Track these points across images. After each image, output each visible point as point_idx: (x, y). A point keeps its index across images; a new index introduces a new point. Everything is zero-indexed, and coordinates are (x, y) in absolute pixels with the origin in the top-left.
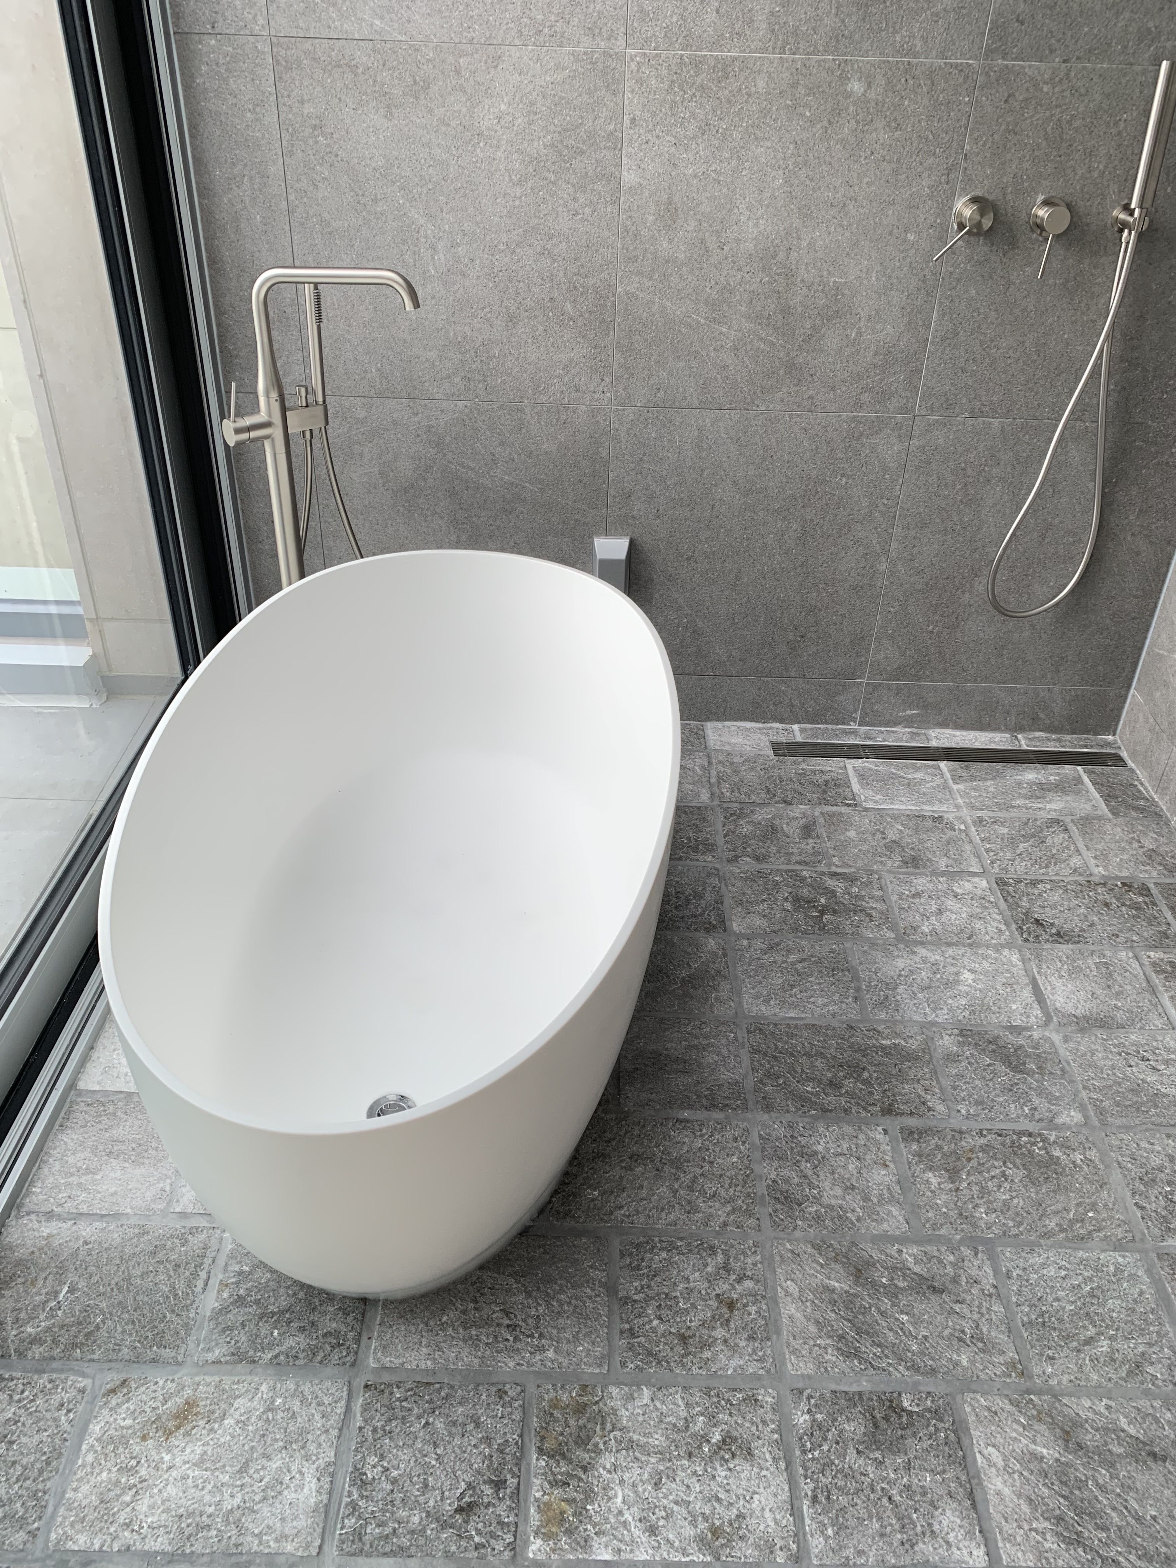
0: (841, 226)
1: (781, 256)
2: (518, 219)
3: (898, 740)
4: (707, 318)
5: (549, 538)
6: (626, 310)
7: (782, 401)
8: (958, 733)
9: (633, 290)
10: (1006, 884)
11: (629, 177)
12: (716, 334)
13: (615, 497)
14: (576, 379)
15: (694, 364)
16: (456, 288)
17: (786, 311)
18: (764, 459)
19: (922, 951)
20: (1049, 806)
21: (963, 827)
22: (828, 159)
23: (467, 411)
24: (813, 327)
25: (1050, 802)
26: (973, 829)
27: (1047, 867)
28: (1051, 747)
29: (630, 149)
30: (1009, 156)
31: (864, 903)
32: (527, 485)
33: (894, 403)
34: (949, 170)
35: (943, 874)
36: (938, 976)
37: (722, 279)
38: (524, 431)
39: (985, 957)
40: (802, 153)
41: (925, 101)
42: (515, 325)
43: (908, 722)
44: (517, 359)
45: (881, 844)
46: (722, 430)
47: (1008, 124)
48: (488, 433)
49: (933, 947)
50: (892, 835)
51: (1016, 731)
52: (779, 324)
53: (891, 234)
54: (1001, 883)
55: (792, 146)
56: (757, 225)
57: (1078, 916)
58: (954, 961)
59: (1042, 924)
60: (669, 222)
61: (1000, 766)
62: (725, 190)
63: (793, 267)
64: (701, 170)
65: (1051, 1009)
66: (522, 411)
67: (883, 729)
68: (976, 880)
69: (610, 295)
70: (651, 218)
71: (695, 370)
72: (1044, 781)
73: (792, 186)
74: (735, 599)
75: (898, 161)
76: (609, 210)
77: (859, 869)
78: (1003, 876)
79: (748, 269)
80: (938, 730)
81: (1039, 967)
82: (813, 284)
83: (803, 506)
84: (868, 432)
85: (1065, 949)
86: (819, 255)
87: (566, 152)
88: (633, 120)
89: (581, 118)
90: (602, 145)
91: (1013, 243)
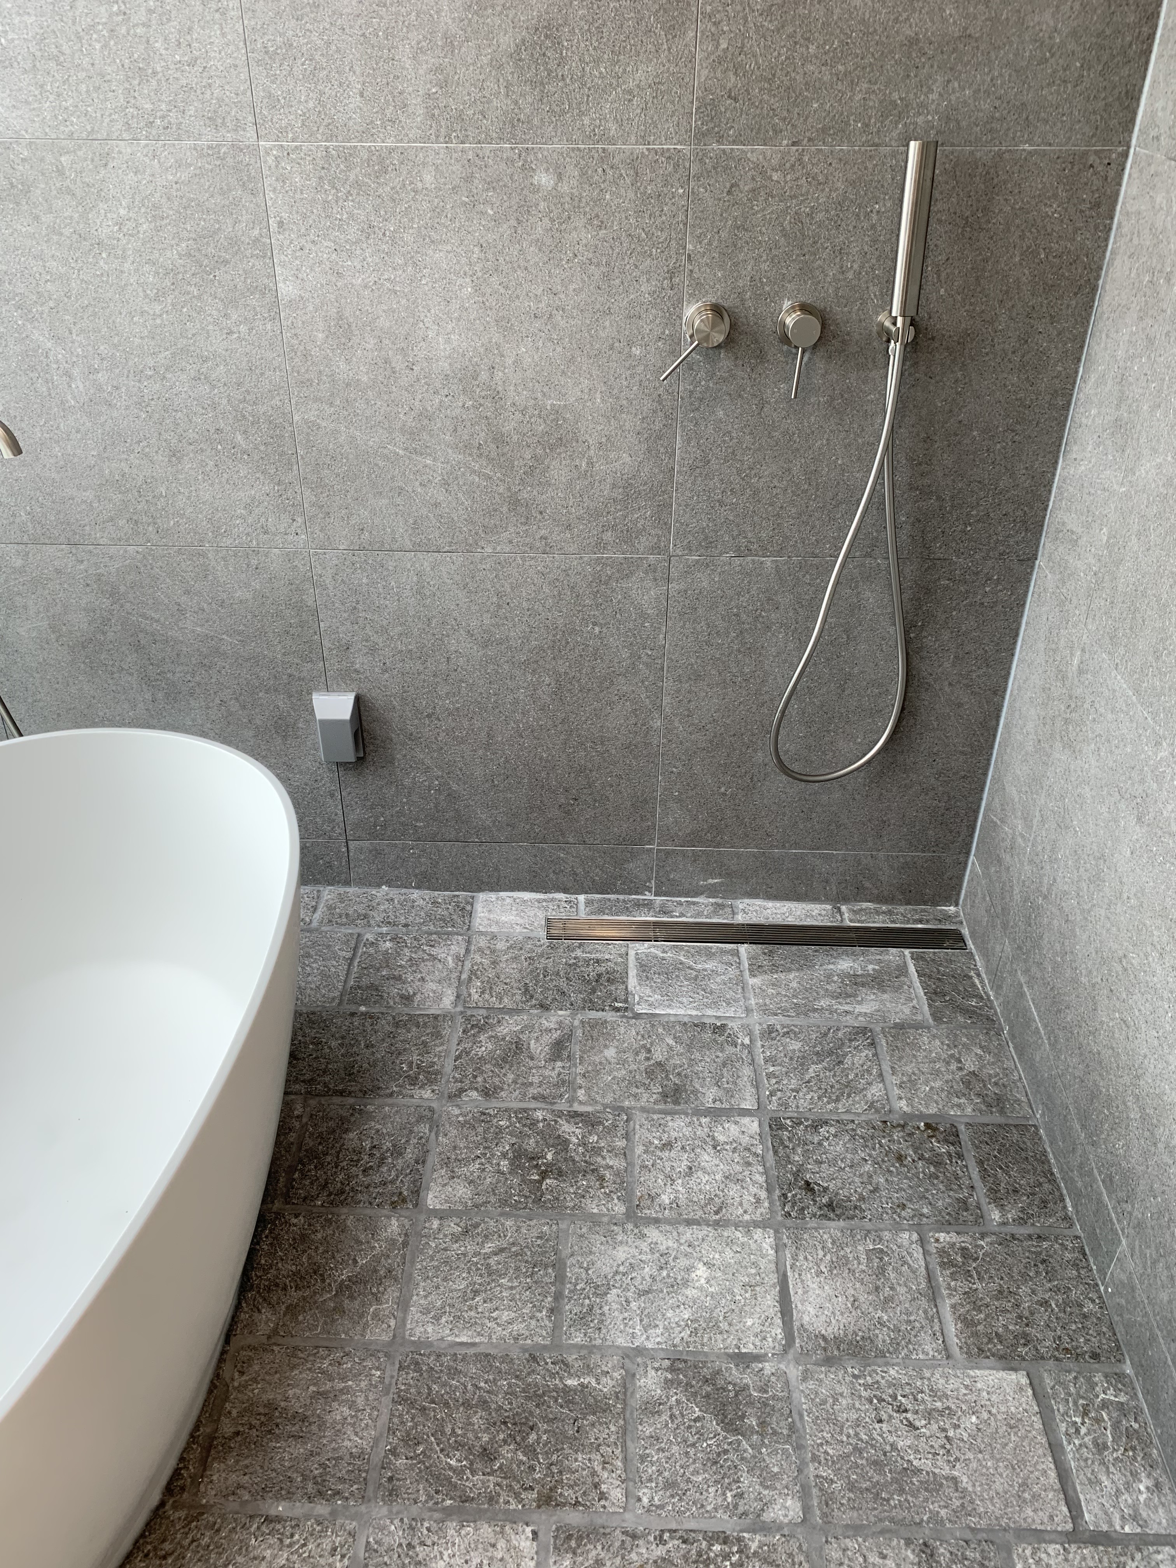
0: (551, 340)
1: (484, 376)
2: (162, 340)
3: (699, 914)
4: (406, 449)
5: (261, 694)
6: (308, 441)
7: (511, 542)
8: (770, 904)
9: (313, 419)
10: (782, 1127)
11: (287, 289)
12: (420, 466)
13: (330, 649)
14: (263, 520)
15: (398, 500)
16: (102, 419)
17: (500, 439)
18: (499, 606)
19: (653, 1234)
20: (859, 1009)
21: (747, 1041)
22: (522, 263)
23: (139, 557)
24: (534, 457)
25: (860, 1003)
26: (759, 1043)
27: (837, 1100)
28: (878, 922)
29: (283, 257)
30: (741, 256)
31: (599, 1159)
32: (224, 637)
33: (644, 542)
34: (671, 274)
35: (708, 1112)
36: (665, 1273)
37: (417, 403)
38: (210, 578)
39: (730, 1242)
40: (490, 256)
41: (631, 195)
42: (179, 460)
43: (712, 891)
44: (189, 498)
45: (642, 1068)
46: (444, 574)
47: (736, 218)
48: (168, 580)
49: (668, 1228)
50: (658, 1055)
51: (839, 902)
52: (493, 455)
53: (612, 348)
54: (776, 1125)
55: (476, 249)
56: (448, 341)
57: (861, 1175)
58: (689, 1250)
59: (812, 1190)
60: (343, 340)
61: (810, 950)
62: (404, 301)
63: (500, 388)
64: (372, 279)
65: (796, 1325)
66: (203, 555)
67: (683, 899)
68: (746, 1120)
69: (286, 425)
70: (320, 336)
71: (401, 507)
72: (860, 972)
73: (484, 295)
74: (492, 760)
75: (608, 264)
76: (269, 327)
77: (605, 1106)
78: (781, 1114)
79: (446, 392)
80: (747, 901)
81: (795, 1258)
82: (526, 408)
83: (554, 658)
84: (617, 575)
85: (834, 1228)
86: (529, 374)
87: (206, 262)
88: (281, 224)
89: (218, 222)
90: (248, 253)
91: (761, 356)
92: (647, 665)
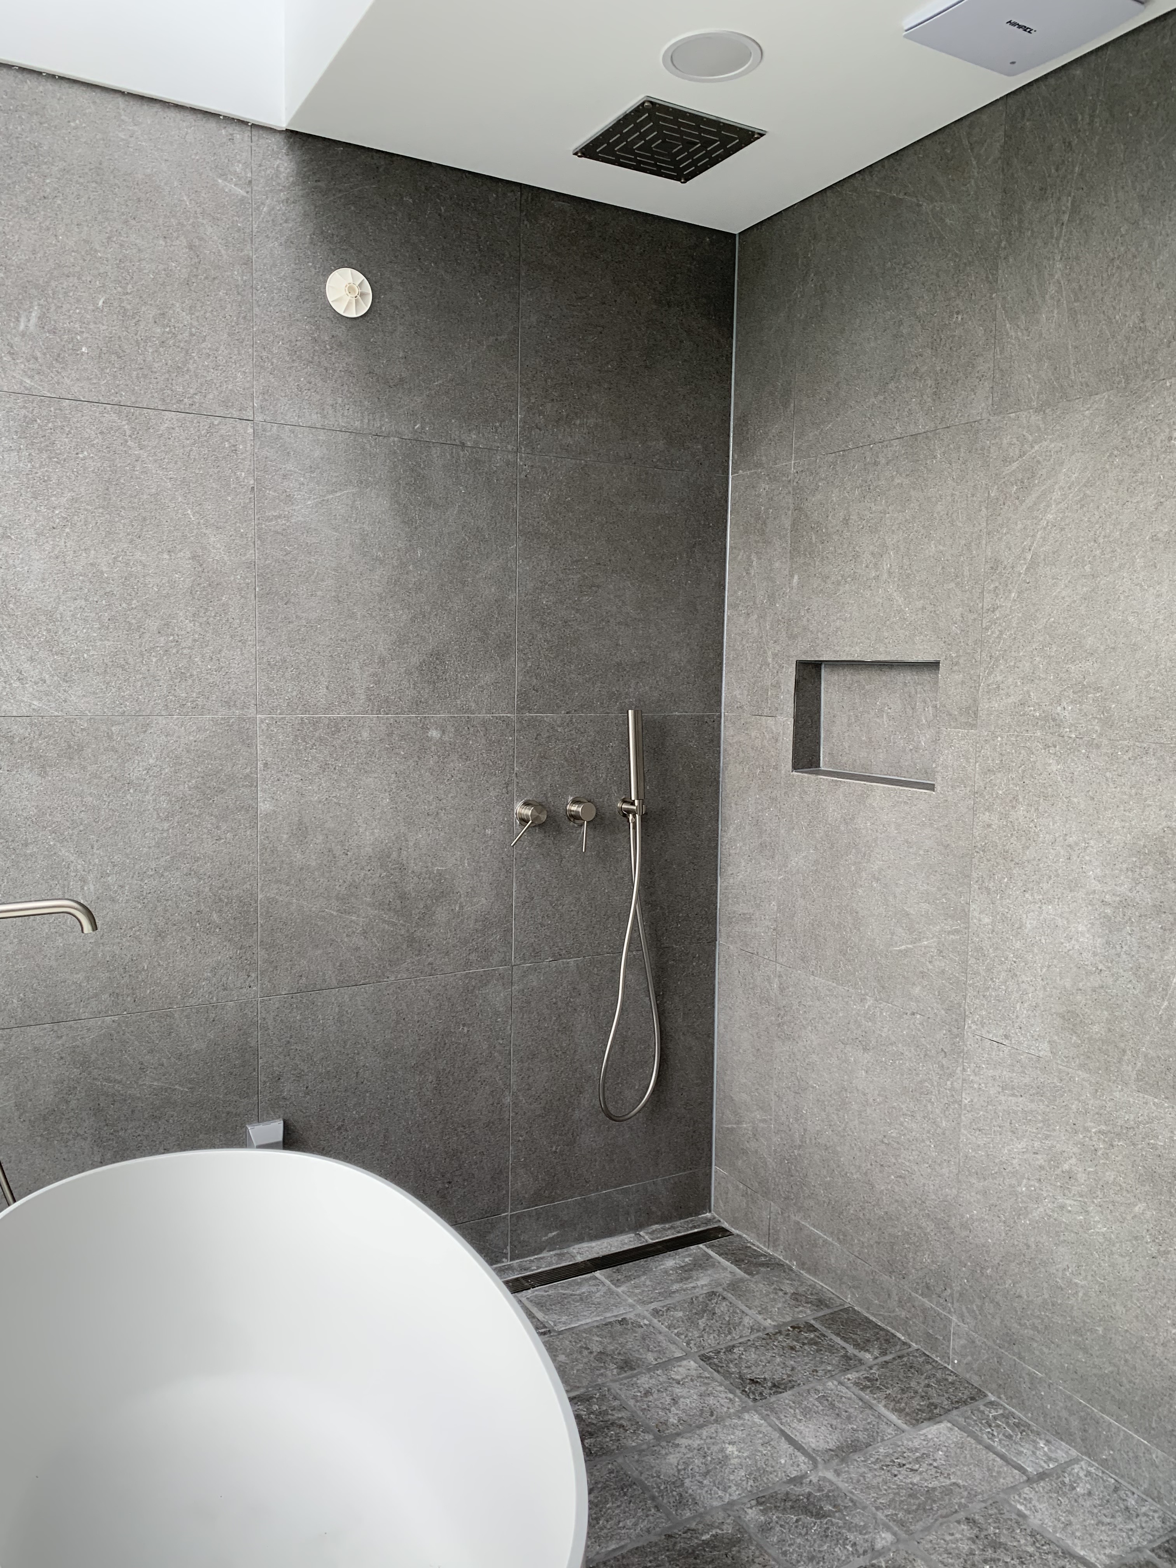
0: (437, 828)
1: (394, 855)
2: (165, 848)
3: (550, 1265)
4: (338, 911)
5: (201, 1136)
6: (268, 912)
7: (408, 970)
8: (593, 1244)
9: (273, 896)
10: (710, 1358)
11: (264, 807)
12: (347, 922)
13: (265, 1082)
14: (224, 979)
15: (330, 950)
16: (105, 912)
17: (403, 897)
18: (398, 1022)
19: (683, 1441)
20: (700, 1283)
21: (647, 1322)
22: (421, 783)
23: (114, 1025)
24: (426, 906)
25: (697, 1279)
26: (655, 1321)
27: (730, 1333)
28: (670, 1235)
29: (265, 786)
30: (544, 773)
31: (610, 1417)
32: (177, 1087)
33: (496, 958)
34: (507, 785)
35: (657, 1367)
36: (709, 1458)
37: (349, 877)
38: (173, 1035)
39: (735, 1427)
40: (401, 779)
41: (483, 741)
42: (163, 939)
43: (551, 1245)
44: (166, 969)
45: (592, 1359)
46: (359, 1003)
47: (540, 753)
48: (136, 1043)
49: (689, 1435)
50: (596, 1348)
51: (637, 1230)
52: (399, 907)
53: (474, 831)
54: (705, 1358)
55: (393, 776)
56: (373, 834)
57: (778, 1365)
58: (713, 1440)
59: (757, 1382)
60: (301, 838)
61: (642, 1262)
62: (344, 810)
63: (405, 862)
64: (324, 797)
65: (810, 1451)
66: (170, 1016)
67: (532, 1258)
68: (684, 1363)
69: (253, 902)
70: (285, 836)
71: (331, 955)
72: (683, 1264)
73: (396, 803)
74: (386, 1159)
75: (471, 781)
76: (248, 833)
77: (587, 1388)
78: (702, 1352)
79: (369, 868)
80: (577, 1246)
81: (779, 1418)
82: (421, 874)
83: (436, 1059)
84: (479, 985)
85: (787, 1395)
86: (424, 851)
87: (208, 791)
88: (266, 765)
89: (221, 765)
90: (240, 784)
91: (559, 830)
92: (500, 1053)
